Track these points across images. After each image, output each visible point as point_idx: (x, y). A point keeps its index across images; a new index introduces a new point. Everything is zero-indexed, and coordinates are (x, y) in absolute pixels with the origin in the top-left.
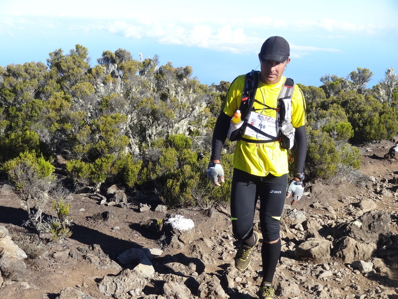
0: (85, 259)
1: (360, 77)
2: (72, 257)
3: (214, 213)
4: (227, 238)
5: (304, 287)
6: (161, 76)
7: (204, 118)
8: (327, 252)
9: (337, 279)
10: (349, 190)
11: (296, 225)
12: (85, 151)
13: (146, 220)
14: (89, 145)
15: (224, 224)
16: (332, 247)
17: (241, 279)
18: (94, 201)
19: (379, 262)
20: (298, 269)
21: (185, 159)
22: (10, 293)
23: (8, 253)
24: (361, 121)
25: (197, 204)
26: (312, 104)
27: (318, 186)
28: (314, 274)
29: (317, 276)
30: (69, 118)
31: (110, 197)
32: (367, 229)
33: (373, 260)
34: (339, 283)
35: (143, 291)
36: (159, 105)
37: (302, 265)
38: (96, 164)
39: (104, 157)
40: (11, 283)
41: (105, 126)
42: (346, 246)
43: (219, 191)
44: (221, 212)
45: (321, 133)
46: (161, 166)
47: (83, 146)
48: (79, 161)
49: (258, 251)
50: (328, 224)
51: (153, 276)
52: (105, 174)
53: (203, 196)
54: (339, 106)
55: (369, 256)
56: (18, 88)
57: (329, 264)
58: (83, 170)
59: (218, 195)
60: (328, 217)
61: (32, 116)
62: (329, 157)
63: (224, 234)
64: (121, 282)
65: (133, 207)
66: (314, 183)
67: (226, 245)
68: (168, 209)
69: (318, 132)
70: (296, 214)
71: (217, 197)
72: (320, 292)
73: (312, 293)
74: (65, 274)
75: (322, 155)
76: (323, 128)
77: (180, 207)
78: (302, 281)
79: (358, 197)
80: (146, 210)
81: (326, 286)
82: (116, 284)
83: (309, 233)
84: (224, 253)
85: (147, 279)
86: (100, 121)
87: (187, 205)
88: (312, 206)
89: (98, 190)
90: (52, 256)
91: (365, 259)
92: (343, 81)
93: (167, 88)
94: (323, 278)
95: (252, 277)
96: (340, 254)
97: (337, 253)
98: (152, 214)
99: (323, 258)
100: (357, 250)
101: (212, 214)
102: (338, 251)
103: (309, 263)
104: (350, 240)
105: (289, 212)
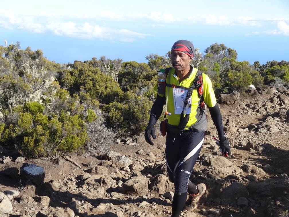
3: (61, 161)
4: (71, 180)
5: (128, 213)
6: (18, 58)
7: (54, 89)
8: (146, 186)
11: (124, 167)
15: (70, 169)
16: (150, 183)
17: (80, 210)
21: (39, 121)
25: (48, 155)
26: (140, 76)
27: (142, 138)
28: (135, 204)
29: (138, 205)
34: (154, 210)
36: (17, 80)
37: (127, 197)
42: (159, 182)
43: (65, 144)
44: (67, 160)
45: (143, 99)
46: (20, 127)
49: (95, 188)
50: (149, 166)
51: (12, 212)
53: (53, 149)
57: (147, 196)
59: (64, 147)
60: (149, 160)
63: (69, 177)
66: (139, 135)
67: (70, 185)
68: (26, 160)
69: (140, 97)
70: (124, 159)
71: (63, 149)
75: (144, 114)
76: (145, 94)
77: (35, 158)
78: (126, 210)
80: (9, 161)
81: (144, 212)
83: (133, 173)
84: (69, 191)
85: (7, 214)
87: (40, 156)
88: (137, 153)
92: (162, 59)
93: (23, 67)
94: (142, 206)
95: (89, 208)
96: (155, 188)
97: (153, 187)
98: (13, 164)
99: (143, 191)
100: (167, 184)
101: (60, 162)
102: (154, 185)
103: (132, 196)
104: (163, 177)
105: (119, 158)
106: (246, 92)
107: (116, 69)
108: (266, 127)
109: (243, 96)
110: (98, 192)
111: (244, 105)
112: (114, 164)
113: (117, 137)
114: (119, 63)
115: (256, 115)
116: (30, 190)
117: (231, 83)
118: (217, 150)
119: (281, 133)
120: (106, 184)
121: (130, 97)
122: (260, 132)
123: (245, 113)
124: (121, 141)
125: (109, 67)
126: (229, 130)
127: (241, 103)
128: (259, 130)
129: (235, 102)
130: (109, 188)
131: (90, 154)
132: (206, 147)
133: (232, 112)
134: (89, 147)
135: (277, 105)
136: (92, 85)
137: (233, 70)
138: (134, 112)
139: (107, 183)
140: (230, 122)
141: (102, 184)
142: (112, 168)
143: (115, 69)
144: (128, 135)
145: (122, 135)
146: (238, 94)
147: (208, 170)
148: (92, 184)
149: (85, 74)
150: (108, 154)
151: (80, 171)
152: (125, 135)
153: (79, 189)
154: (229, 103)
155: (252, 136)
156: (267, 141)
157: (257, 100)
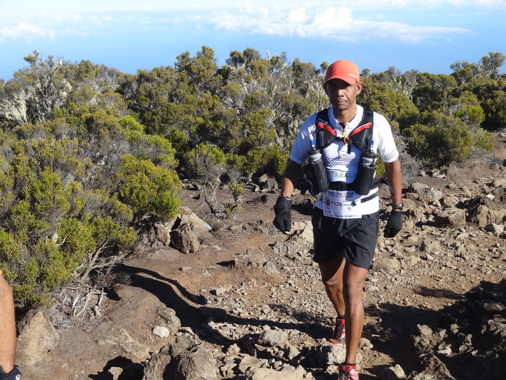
0: (257, 230)
1: (492, 62)
2: (246, 229)
5: (444, 245)
6: (300, 73)
8: (463, 218)
9: (472, 239)
10: (483, 172)
11: (433, 202)
12: (237, 145)
13: (301, 200)
14: (241, 139)
16: (468, 214)
17: (389, 242)
18: (248, 190)
20: (439, 233)
22: (207, 254)
23: (197, 226)
24: (494, 107)
26: (442, 92)
27: (453, 169)
28: (452, 236)
29: (455, 238)
30: (221, 115)
31: (263, 185)
32: (500, 201)
34: (474, 242)
35: (309, 252)
36: (300, 100)
37: (442, 230)
38: (249, 156)
39: (255, 149)
40: (205, 246)
41: (254, 121)
42: (479, 213)
45: (454, 119)
47: (236, 140)
48: (232, 154)
50: (464, 201)
52: (257, 165)
54: (471, 93)
55: (501, 220)
56: (153, 92)
57: (465, 228)
58: (237, 161)
60: (463, 195)
61: (168, 120)
62: (461, 140)
64: (291, 245)
66: (448, 166)
69: (450, 118)
70: (433, 192)
72: (458, 247)
73: (451, 249)
74: (243, 241)
75: (455, 138)
76: (455, 114)
78: (442, 241)
79: (492, 178)
80: (298, 194)
81: (463, 243)
82: (287, 247)
83: (447, 206)
86: (249, 117)
88: (448, 187)
89: (250, 180)
90: (229, 229)
91: (497, 222)
92: (474, 67)
94: (460, 238)
95: (398, 240)
96: (474, 220)
97: (472, 219)
98: (305, 197)
99: (460, 223)
100: (489, 215)
102: (472, 217)
103: (447, 228)
104: (483, 207)
105: (426, 191)
107: (410, 83)
110: (406, 225)
112: (421, 197)
113: (421, 169)
114: (413, 76)
120: (415, 216)
121: (437, 117)
124: (426, 173)
125: (400, 82)
130: (418, 221)
138: (442, 136)
139: (417, 215)
141: (410, 217)
142: (419, 202)
143: (408, 83)
144: (435, 166)
145: (427, 166)
149: (369, 91)
150: (412, 186)
152: (432, 166)
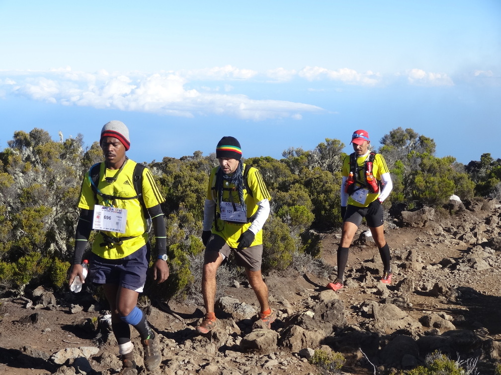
1: (329, 150)
3: (154, 310)
6: (88, 162)
8: (274, 341)
9: (283, 367)
12: (6, 250)
13: (79, 320)
14: (11, 242)
15: (166, 322)
16: (280, 337)
17: (183, 372)
18: (18, 306)
19: (327, 349)
20: (244, 360)
24: (327, 203)
26: (273, 184)
27: (273, 278)
28: (259, 364)
29: (262, 366)
31: (37, 300)
32: (320, 319)
33: (321, 347)
34: (284, 371)
37: (248, 357)
38: (20, 264)
39: (28, 255)
41: (28, 220)
42: (293, 335)
45: (273, 219)
47: (4, 244)
49: (202, 346)
52: (30, 275)
54: (302, 186)
55: (318, 344)
57: (275, 354)
58: (5, 271)
62: (281, 245)
65: (64, 309)
70: (244, 308)
75: (274, 242)
76: (277, 213)
78: (246, 371)
80: (79, 311)
83: (257, 325)
84: (165, 349)
86: (22, 216)
89: (22, 293)
91: (314, 347)
92: (310, 155)
94: (267, 367)
95: (194, 370)
96: (286, 343)
97: (284, 343)
98: (85, 315)
99: (270, 348)
100: (304, 338)
101: (152, 311)
102: (285, 340)
103: (254, 354)
104: (297, 328)
105: (236, 306)
106: (446, 207)
108: (469, 262)
109: (439, 214)
110: (206, 351)
111: (441, 229)
113: (235, 278)
115: (458, 244)
116: (113, 347)
117: (420, 193)
118: (387, 296)
119: (493, 271)
120: (218, 339)
122: (459, 270)
123: (441, 242)
124: (240, 284)
126: (409, 267)
127: (436, 225)
128: (458, 267)
129: (424, 224)
130: (222, 345)
131: (194, 301)
132: (371, 293)
133: (419, 240)
134: (193, 290)
135: (496, 229)
136: (195, 200)
137: (424, 171)
139: (220, 338)
140: (412, 254)
141: (212, 340)
145: (242, 275)
146: (431, 212)
147: (368, 323)
148: (198, 340)
149: (185, 182)
150: (220, 301)
151: (181, 324)
153: (180, 347)
154: (416, 226)
155: (445, 276)
156: (468, 282)
157: (464, 221)
